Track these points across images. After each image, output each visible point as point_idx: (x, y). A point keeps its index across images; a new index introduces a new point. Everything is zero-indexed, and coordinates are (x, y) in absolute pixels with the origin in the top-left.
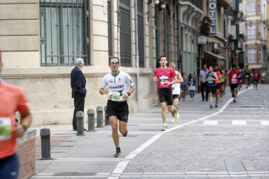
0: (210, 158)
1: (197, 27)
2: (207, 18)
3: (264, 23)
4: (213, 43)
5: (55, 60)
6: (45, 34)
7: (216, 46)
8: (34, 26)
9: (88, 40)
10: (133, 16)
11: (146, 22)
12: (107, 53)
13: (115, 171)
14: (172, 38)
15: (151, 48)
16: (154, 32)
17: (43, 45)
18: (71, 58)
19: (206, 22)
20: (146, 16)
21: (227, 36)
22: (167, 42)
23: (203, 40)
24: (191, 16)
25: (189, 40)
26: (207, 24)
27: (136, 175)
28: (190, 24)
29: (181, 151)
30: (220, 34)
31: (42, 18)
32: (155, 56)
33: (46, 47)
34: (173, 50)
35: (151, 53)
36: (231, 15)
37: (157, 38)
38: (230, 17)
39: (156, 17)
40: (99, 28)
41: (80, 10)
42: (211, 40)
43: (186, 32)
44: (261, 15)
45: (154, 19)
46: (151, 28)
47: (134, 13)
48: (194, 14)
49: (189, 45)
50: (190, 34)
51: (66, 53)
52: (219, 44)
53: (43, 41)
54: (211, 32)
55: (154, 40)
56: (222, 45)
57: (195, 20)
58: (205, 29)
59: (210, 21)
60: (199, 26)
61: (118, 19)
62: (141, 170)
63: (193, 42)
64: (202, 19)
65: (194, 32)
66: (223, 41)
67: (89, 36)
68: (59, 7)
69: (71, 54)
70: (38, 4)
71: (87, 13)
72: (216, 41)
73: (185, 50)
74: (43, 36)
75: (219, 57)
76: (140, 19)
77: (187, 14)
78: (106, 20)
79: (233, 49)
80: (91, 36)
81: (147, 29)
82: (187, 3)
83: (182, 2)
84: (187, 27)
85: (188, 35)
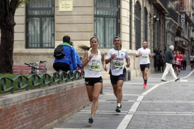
0: (186, 95)
1: (174, 32)
2: (180, 27)
4: (183, 41)
5: (102, 46)
6: (97, 31)
7: (184, 43)
8: (91, 27)
9: (119, 35)
10: (142, 24)
11: (149, 27)
12: (129, 43)
13: (138, 100)
14: (162, 37)
15: (151, 42)
16: (152, 33)
18: (110, 45)
19: (179, 29)
20: (149, 24)
21: (190, 38)
22: (159, 39)
23: (178, 39)
24: (172, 26)
25: (170, 39)
26: (180, 31)
27: (149, 102)
28: (171, 30)
29: (170, 92)
30: (186, 37)
31: (95, 23)
32: (153, 46)
34: (162, 44)
35: (151, 45)
36: (192, 26)
37: (154, 37)
38: (192, 28)
39: (153, 25)
40: (125, 29)
41: (115, 19)
42: (182, 40)
43: (169, 34)
45: (152, 26)
46: (151, 31)
47: (142, 22)
48: (173, 25)
49: (170, 41)
50: (171, 36)
51: (107, 42)
52: (186, 42)
53: (95, 35)
54: (182, 35)
55: (152, 38)
56: (187, 43)
57: (174, 28)
58: (178, 33)
59: (182, 29)
60: (175, 31)
61: (135, 25)
62: (151, 100)
63: (172, 40)
64: (177, 28)
65: (173, 34)
66: (188, 40)
67: (119, 33)
68: (104, 17)
69: (110, 42)
70: (93, 16)
71: (119, 21)
72: (184, 40)
73: (168, 44)
74: (95, 32)
75: (186, 48)
76: (146, 26)
77: (169, 25)
78: (129, 25)
79: (193, 45)
80: (121, 33)
81: (149, 31)
82: (170, 18)
83: (167, 18)
84: (169, 32)
85: (169, 36)
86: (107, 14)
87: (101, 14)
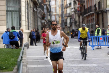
1: (41, 17)
3: (58, 15)
6: (8, 20)
8: (4, 18)
9: (20, 22)
10: (29, 14)
16: (33, 19)
17: (7, 24)
19: (44, 15)
20: (32, 14)
21: (48, 20)
23: (43, 21)
31: (7, 15)
33: (8, 24)
38: (49, 13)
40: (24, 18)
44: (57, 12)
48: (41, 13)
53: (7, 22)
55: (33, 21)
57: (41, 15)
58: (43, 18)
61: (27, 15)
63: (40, 22)
68: (12, 12)
71: (20, 13)
77: (39, 13)
79: (49, 24)
82: (40, 9)
83: (38, 9)
84: (39, 17)
85: (39, 20)
86: (14, 10)
87: (10, 9)
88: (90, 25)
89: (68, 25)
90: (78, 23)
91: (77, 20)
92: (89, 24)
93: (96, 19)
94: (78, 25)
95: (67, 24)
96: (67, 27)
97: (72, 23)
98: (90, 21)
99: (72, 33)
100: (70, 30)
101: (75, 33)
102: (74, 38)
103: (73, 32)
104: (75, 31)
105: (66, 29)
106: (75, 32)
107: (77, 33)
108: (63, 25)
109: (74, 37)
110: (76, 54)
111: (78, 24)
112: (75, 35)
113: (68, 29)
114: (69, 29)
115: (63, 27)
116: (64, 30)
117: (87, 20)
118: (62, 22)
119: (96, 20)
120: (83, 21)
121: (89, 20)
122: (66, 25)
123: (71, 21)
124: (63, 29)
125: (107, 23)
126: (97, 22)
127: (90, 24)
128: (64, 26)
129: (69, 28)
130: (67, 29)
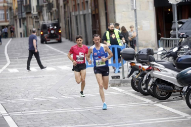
88: (80, 15)
89: (34, 12)
90: (54, 9)
91: (53, 1)
92: (77, 13)
93: (91, 3)
94: (55, 12)
95: (30, 9)
96: (31, 15)
97: (42, 6)
98: (81, 6)
99: (42, 33)
100: (38, 22)
101: (49, 33)
102: (46, 43)
103: (45, 31)
104: (49, 27)
105: (29, 20)
106: (50, 30)
107: (52, 32)
108: (22, 13)
109: (48, 42)
110: (49, 87)
111: (56, 10)
112: (48, 38)
113: (34, 20)
114: (37, 20)
115: (22, 15)
116: (25, 24)
117: (74, 3)
118: (18, 5)
119: (91, 5)
120: (65, 5)
121: (78, 4)
122: (29, 11)
123: (40, 4)
124: (23, 21)
125: (114, 12)
126: (93, 9)
127: (81, 13)
128: (24, 15)
129: (36, 18)
130: (31, 19)
